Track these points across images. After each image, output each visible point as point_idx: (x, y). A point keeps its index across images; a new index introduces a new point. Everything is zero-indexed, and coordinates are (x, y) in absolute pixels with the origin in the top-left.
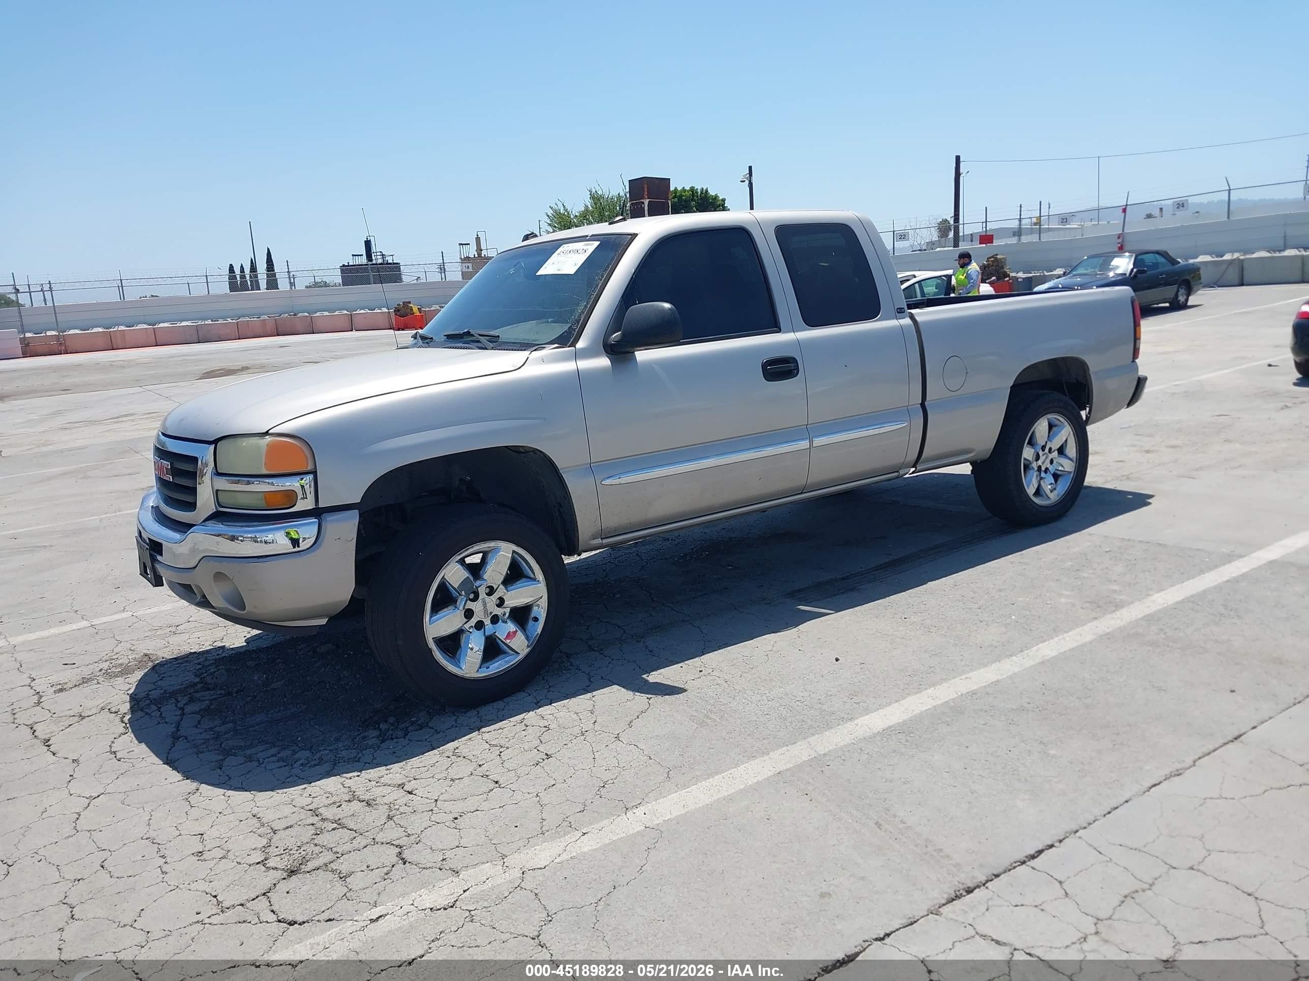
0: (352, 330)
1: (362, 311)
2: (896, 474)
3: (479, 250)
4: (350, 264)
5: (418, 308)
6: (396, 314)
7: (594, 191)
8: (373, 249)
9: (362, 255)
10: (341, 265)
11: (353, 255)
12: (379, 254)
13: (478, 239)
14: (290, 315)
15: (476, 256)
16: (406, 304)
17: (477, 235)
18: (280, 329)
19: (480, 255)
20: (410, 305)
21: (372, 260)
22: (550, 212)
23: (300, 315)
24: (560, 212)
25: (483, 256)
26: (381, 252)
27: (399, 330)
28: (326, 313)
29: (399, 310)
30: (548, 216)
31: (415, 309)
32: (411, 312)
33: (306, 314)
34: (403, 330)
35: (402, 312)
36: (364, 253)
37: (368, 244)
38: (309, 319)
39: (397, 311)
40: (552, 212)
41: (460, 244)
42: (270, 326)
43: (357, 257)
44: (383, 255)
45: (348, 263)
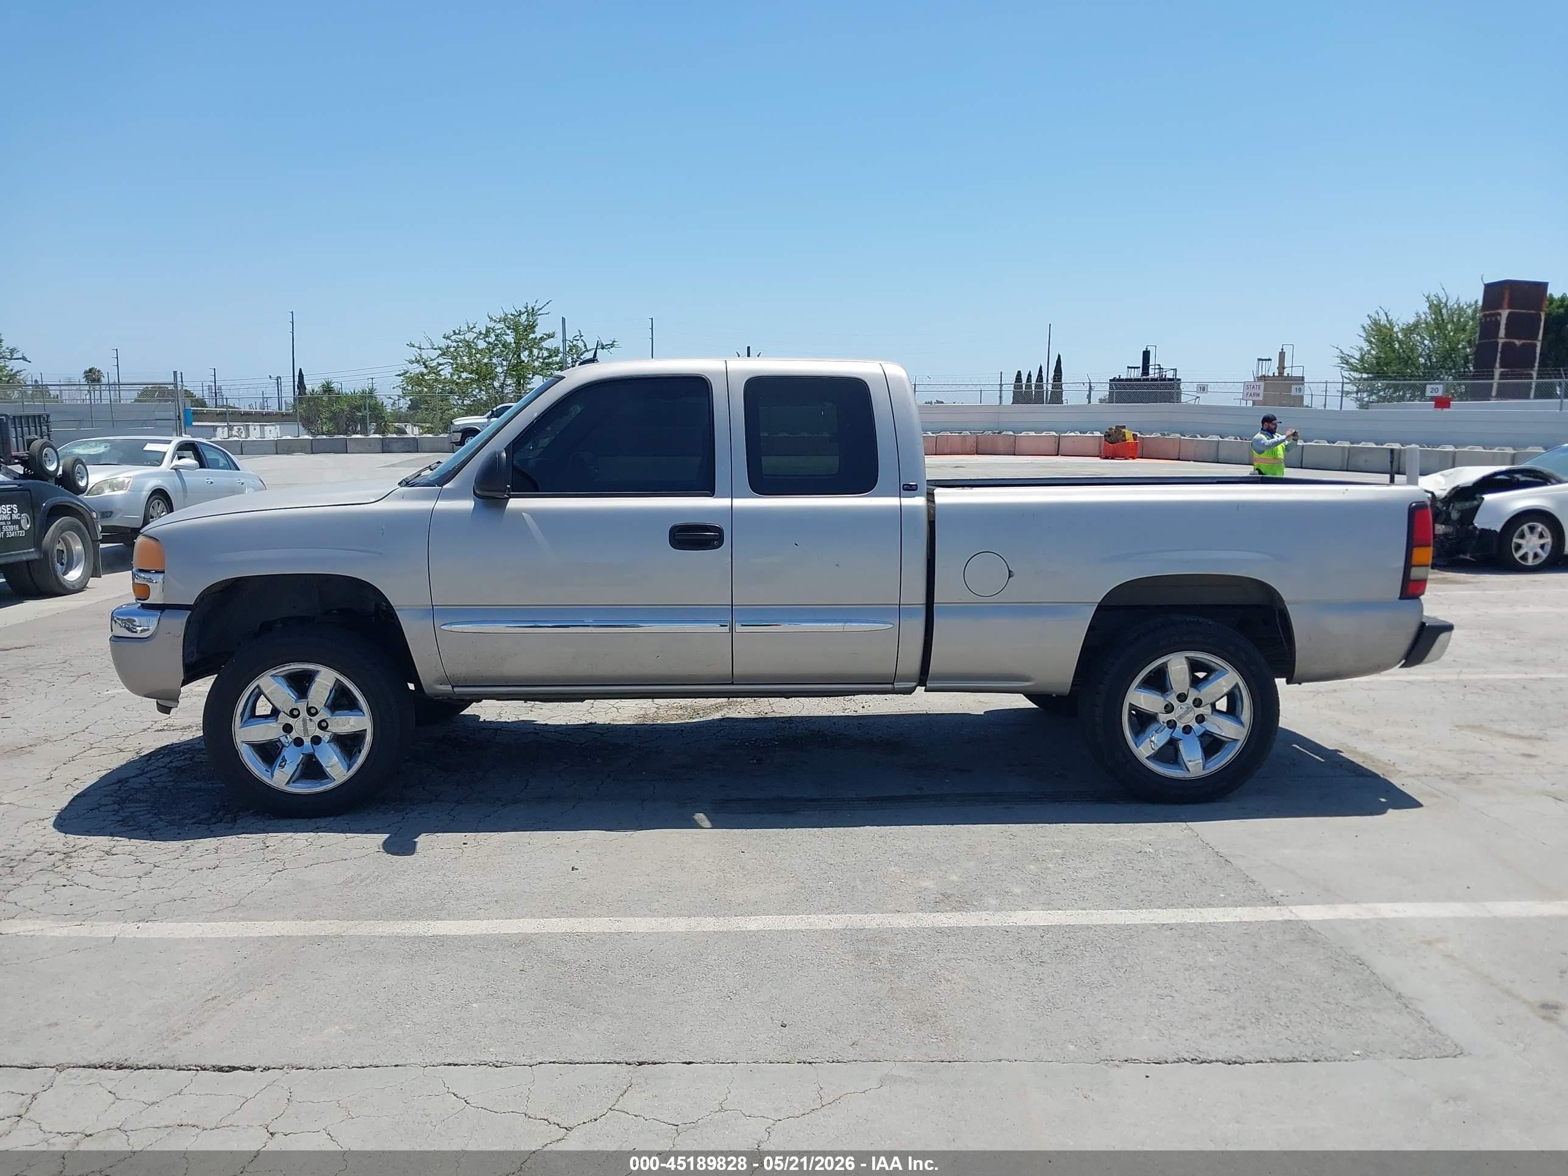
0: (1057, 455)
1: (1073, 434)
2: (890, 686)
3: (1282, 367)
4: (1121, 377)
5: (1133, 435)
6: (1105, 440)
7: (1432, 298)
8: (1152, 362)
9: (1139, 367)
10: (1112, 378)
11: (1129, 367)
12: (1157, 367)
13: (1282, 355)
14: (995, 433)
15: (1277, 374)
16: (1119, 428)
17: (1282, 349)
18: (980, 447)
19: (1281, 373)
20: (1123, 430)
21: (1148, 374)
22: (1367, 322)
23: (1003, 433)
24: (1380, 324)
25: (1285, 375)
26: (1159, 365)
27: (1107, 458)
28: (1032, 434)
29: (1109, 436)
30: (1363, 327)
31: (1129, 435)
32: (1124, 438)
33: (1011, 433)
34: (1113, 458)
35: (1113, 438)
36: (1140, 365)
37: (1146, 355)
38: (1012, 439)
39: (1108, 435)
40: (1370, 322)
41: (1259, 360)
42: (970, 443)
43: (1133, 370)
44: (1160, 368)
45: (1120, 376)
